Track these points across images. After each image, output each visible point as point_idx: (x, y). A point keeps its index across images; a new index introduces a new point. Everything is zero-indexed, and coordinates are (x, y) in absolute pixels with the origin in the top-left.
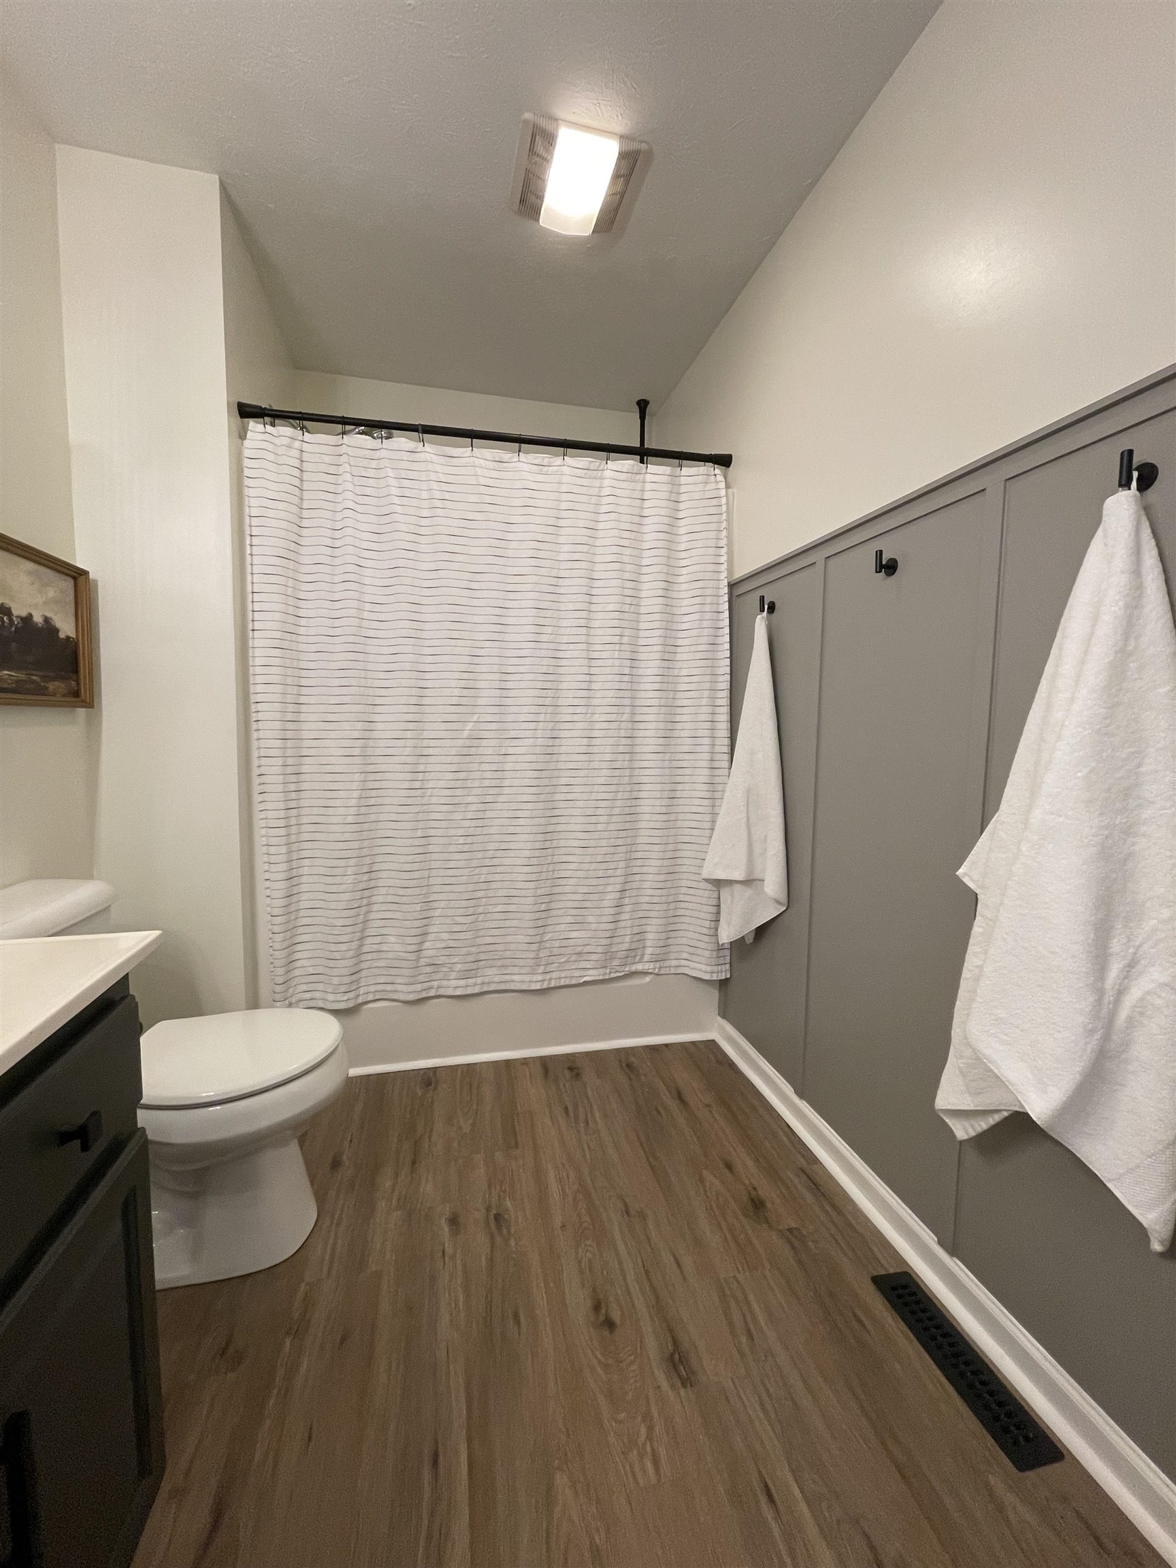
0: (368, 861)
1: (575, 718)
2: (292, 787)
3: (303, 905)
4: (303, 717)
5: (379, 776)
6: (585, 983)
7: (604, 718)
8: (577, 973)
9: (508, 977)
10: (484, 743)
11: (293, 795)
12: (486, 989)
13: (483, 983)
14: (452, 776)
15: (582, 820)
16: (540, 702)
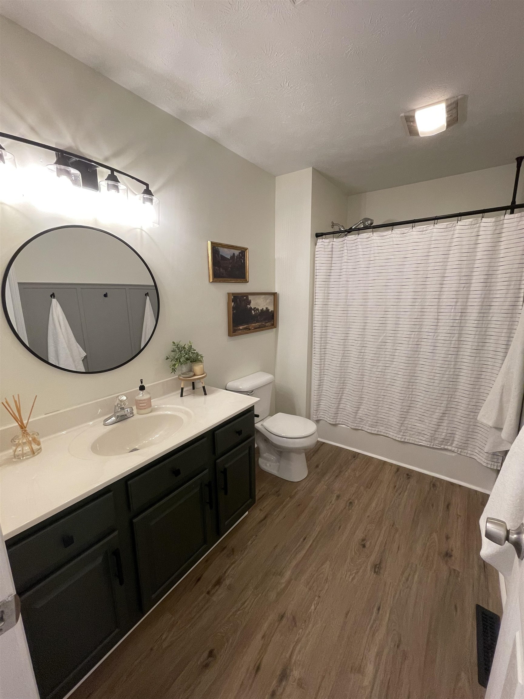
0: (343, 379)
1: (429, 337)
2: (323, 353)
3: (324, 389)
4: (328, 331)
5: (349, 352)
6: (420, 445)
7: (443, 338)
8: (418, 440)
9: (388, 432)
10: (387, 344)
11: (323, 355)
12: (379, 433)
13: (378, 431)
14: (373, 355)
15: (427, 380)
16: (412, 330)
